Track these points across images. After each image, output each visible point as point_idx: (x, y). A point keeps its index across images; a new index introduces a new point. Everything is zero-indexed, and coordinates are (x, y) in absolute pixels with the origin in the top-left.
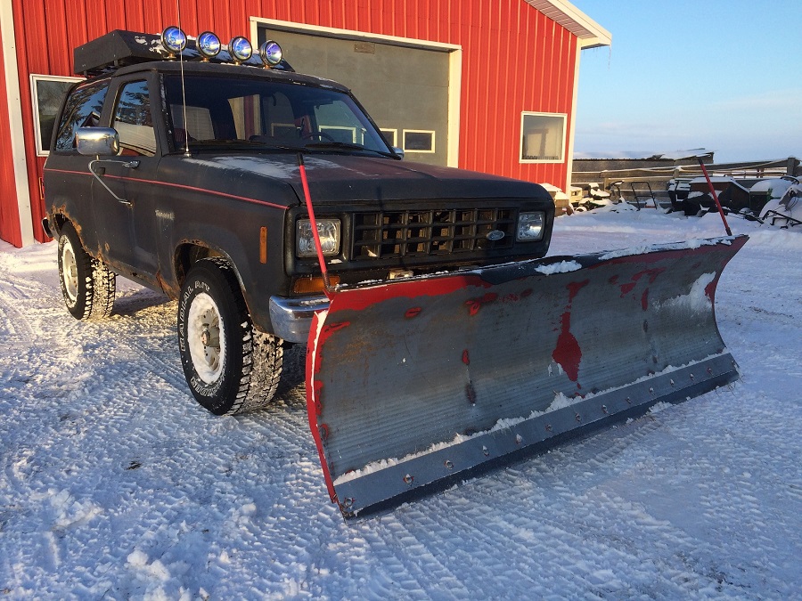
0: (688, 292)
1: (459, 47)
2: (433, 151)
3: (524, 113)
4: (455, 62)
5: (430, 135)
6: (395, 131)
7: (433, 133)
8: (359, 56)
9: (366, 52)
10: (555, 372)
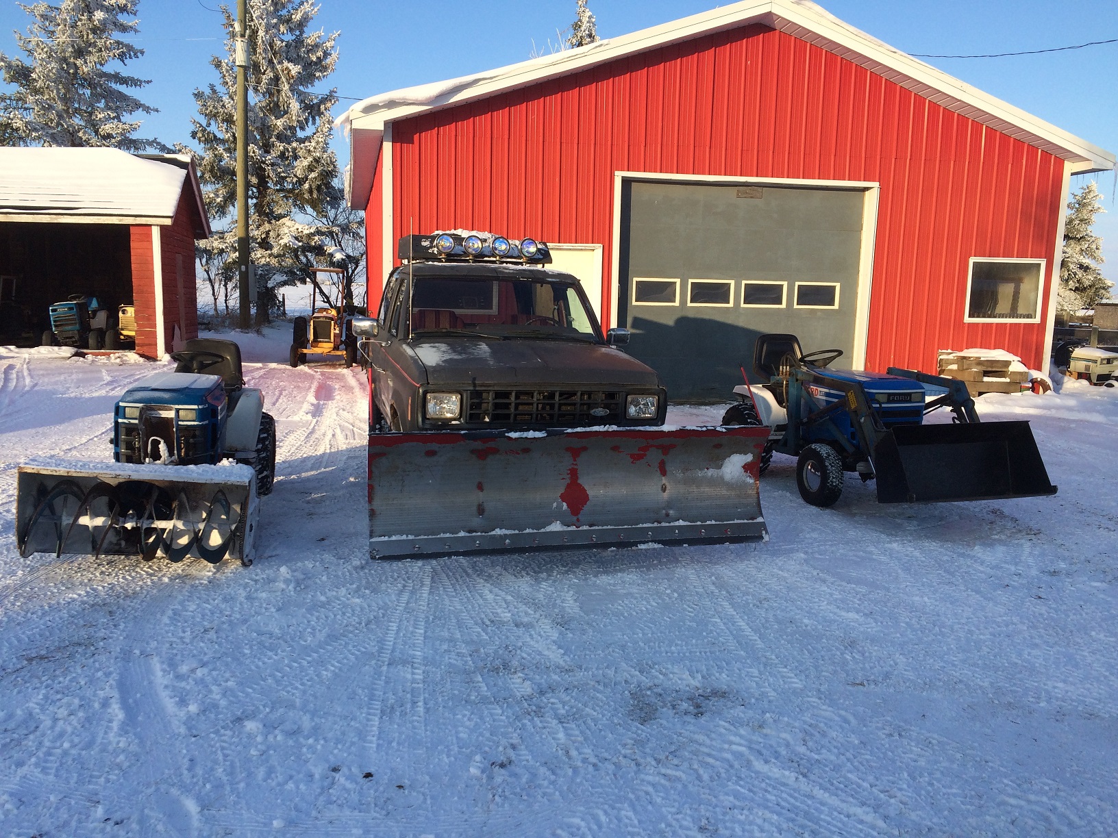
0: (720, 467)
1: (876, 185)
2: (836, 306)
3: (972, 260)
4: (871, 202)
5: (834, 287)
6: (785, 284)
7: (838, 286)
8: (742, 202)
9: (752, 197)
10: (561, 507)
